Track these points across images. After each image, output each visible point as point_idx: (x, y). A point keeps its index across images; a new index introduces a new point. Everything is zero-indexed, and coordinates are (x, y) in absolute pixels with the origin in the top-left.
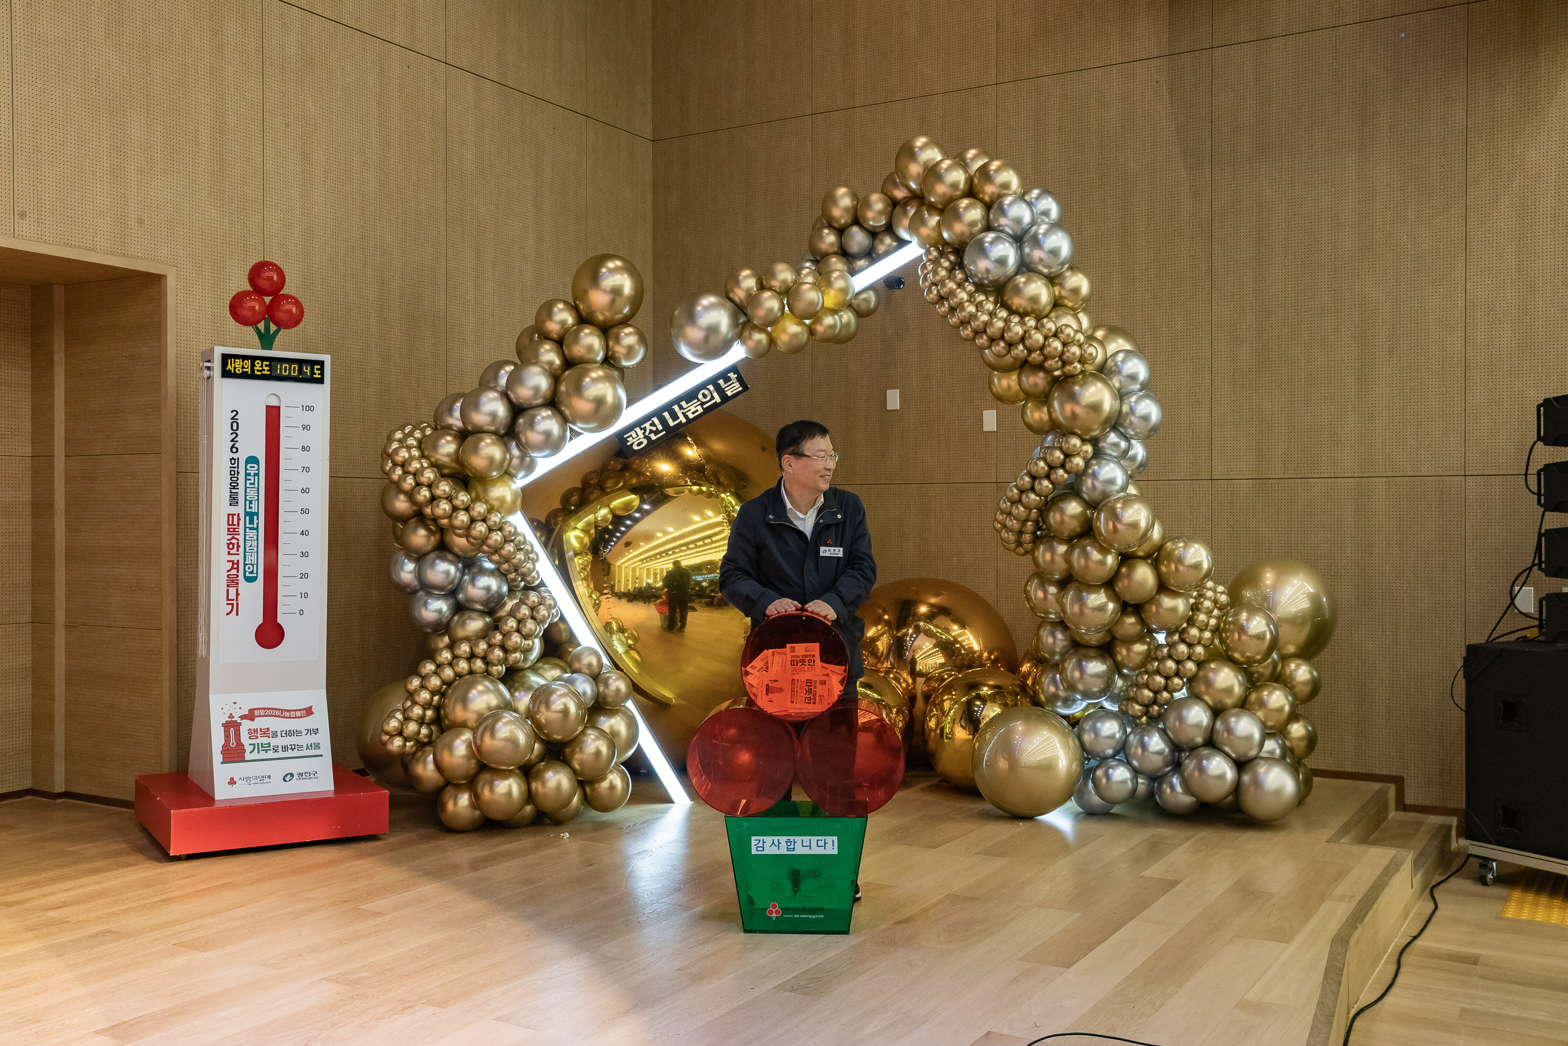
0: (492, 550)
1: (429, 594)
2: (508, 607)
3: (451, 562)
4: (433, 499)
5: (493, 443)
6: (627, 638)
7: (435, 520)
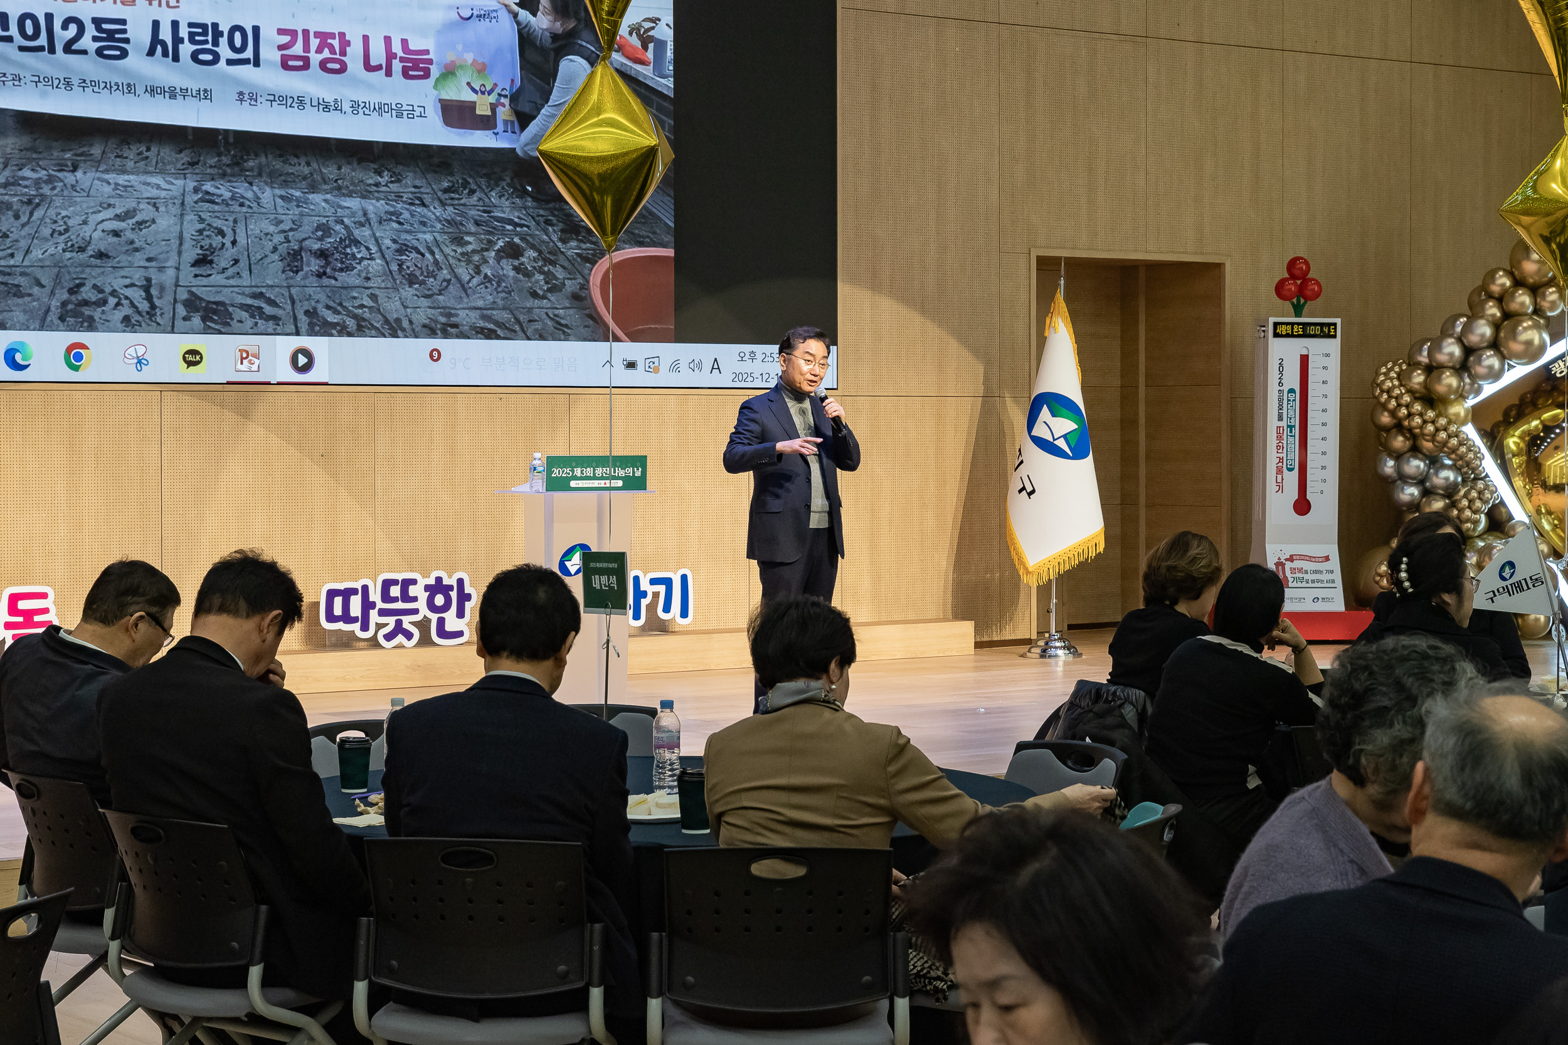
0: (1450, 451)
1: (1405, 483)
2: (1462, 493)
3: (1421, 460)
4: (1410, 415)
5: (1452, 375)
6: (1554, 519)
7: (1410, 430)
